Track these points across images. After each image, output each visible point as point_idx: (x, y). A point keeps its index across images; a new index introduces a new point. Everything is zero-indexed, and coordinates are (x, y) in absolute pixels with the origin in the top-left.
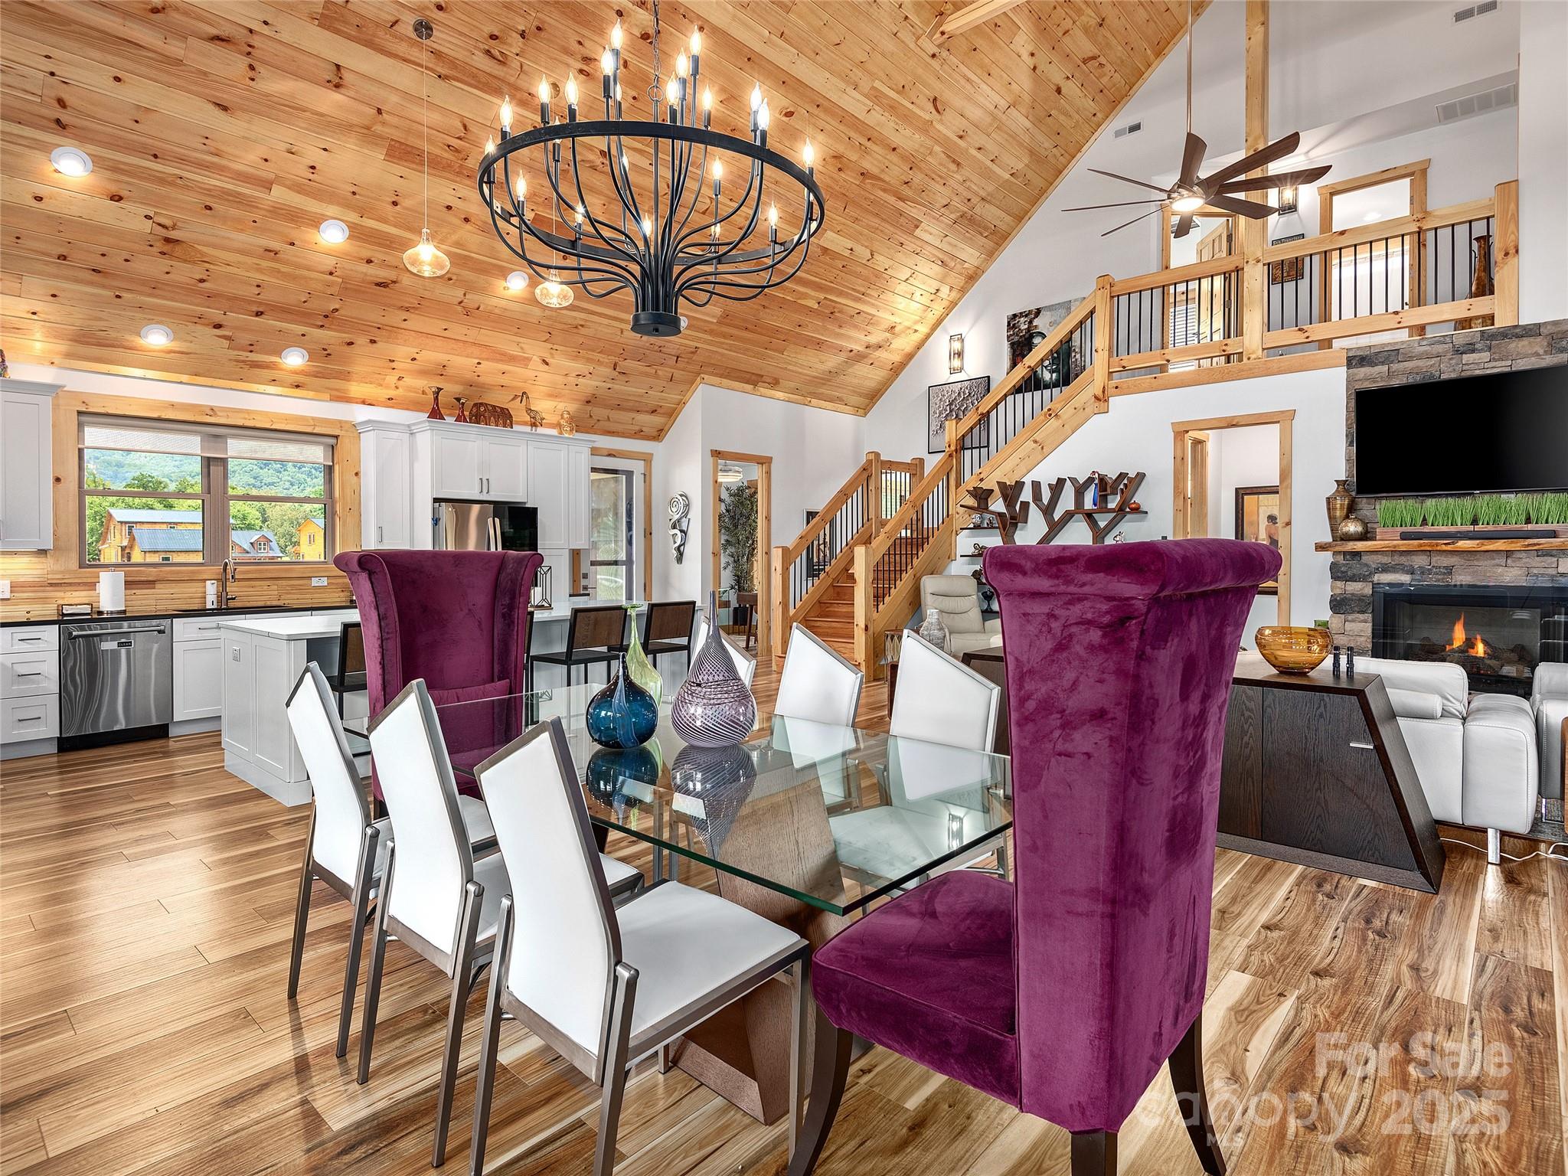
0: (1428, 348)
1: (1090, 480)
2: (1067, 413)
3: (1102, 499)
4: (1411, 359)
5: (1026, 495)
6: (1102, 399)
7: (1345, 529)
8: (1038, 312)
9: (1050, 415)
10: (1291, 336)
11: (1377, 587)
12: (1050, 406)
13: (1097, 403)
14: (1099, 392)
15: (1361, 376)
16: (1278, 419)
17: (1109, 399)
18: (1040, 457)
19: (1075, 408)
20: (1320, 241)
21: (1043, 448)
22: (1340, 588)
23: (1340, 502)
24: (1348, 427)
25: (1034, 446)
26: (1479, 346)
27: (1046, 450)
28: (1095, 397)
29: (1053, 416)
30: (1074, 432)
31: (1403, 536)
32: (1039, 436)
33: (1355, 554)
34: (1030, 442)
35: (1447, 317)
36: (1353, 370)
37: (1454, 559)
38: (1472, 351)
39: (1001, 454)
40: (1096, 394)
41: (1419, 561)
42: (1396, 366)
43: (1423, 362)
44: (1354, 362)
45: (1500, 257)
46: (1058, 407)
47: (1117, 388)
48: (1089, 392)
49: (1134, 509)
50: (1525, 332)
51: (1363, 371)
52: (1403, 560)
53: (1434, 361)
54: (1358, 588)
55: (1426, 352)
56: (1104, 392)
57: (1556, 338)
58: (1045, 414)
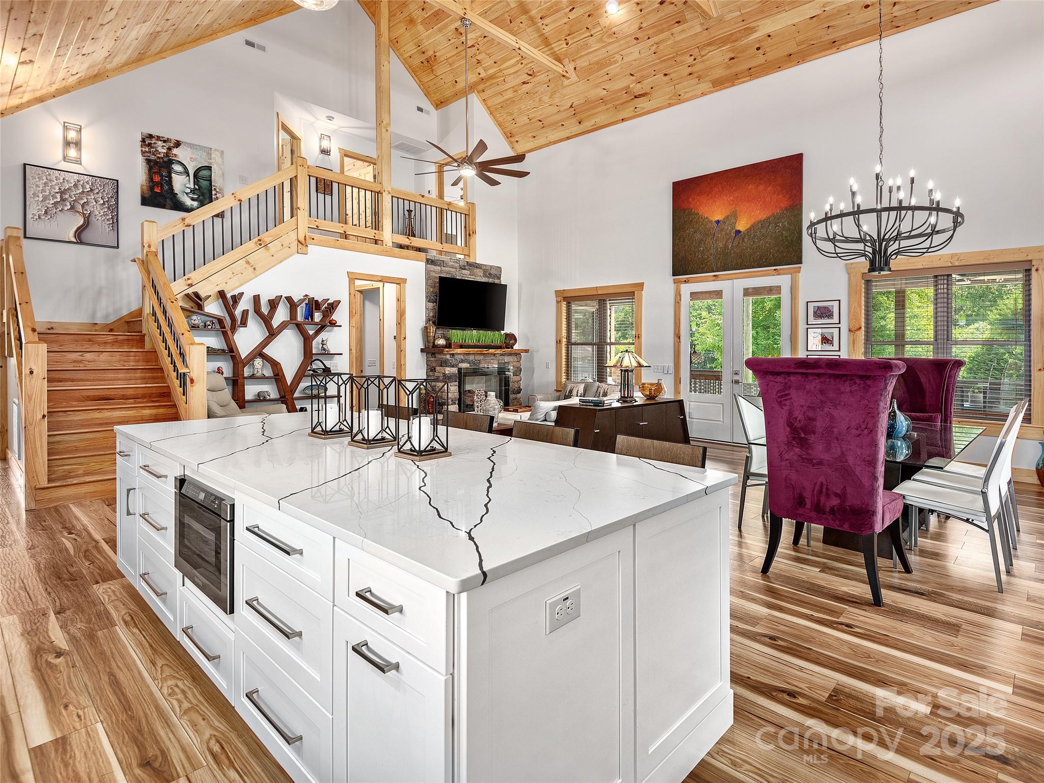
0: (453, 263)
1: (301, 301)
2: (274, 247)
3: (309, 315)
4: (448, 266)
5: (244, 304)
6: (302, 244)
7: (439, 343)
8: (178, 144)
9: (260, 244)
10: (404, 240)
11: (460, 370)
12: (259, 238)
13: (300, 246)
14: (302, 239)
15: (432, 269)
16: (400, 282)
17: (308, 245)
18: (253, 276)
19: (282, 245)
20: (415, 196)
21: (254, 269)
22: (448, 370)
23: (432, 329)
24: (427, 293)
25: (247, 266)
26: (467, 267)
27: (258, 271)
28: (299, 241)
29: (262, 246)
30: (281, 262)
31: (461, 347)
32: (251, 258)
33: (453, 355)
34: (242, 262)
35: (456, 252)
36: (429, 266)
37: (481, 357)
38: (465, 269)
39: (212, 266)
40: (300, 239)
41: (471, 358)
42: (443, 268)
43: (451, 269)
44: (429, 262)
45: (471, 233)
46: (268, 240)
47: (313, 239)
48: (293, 236)
49: (333, 324)
50: (478, 266)
51: (432, 267)
52: (467, 357)
53: (454, 270)
54: (455, 370)
55: (452, 265)
56: (305, 239)
57: (485, 271)
58: (256, 243)
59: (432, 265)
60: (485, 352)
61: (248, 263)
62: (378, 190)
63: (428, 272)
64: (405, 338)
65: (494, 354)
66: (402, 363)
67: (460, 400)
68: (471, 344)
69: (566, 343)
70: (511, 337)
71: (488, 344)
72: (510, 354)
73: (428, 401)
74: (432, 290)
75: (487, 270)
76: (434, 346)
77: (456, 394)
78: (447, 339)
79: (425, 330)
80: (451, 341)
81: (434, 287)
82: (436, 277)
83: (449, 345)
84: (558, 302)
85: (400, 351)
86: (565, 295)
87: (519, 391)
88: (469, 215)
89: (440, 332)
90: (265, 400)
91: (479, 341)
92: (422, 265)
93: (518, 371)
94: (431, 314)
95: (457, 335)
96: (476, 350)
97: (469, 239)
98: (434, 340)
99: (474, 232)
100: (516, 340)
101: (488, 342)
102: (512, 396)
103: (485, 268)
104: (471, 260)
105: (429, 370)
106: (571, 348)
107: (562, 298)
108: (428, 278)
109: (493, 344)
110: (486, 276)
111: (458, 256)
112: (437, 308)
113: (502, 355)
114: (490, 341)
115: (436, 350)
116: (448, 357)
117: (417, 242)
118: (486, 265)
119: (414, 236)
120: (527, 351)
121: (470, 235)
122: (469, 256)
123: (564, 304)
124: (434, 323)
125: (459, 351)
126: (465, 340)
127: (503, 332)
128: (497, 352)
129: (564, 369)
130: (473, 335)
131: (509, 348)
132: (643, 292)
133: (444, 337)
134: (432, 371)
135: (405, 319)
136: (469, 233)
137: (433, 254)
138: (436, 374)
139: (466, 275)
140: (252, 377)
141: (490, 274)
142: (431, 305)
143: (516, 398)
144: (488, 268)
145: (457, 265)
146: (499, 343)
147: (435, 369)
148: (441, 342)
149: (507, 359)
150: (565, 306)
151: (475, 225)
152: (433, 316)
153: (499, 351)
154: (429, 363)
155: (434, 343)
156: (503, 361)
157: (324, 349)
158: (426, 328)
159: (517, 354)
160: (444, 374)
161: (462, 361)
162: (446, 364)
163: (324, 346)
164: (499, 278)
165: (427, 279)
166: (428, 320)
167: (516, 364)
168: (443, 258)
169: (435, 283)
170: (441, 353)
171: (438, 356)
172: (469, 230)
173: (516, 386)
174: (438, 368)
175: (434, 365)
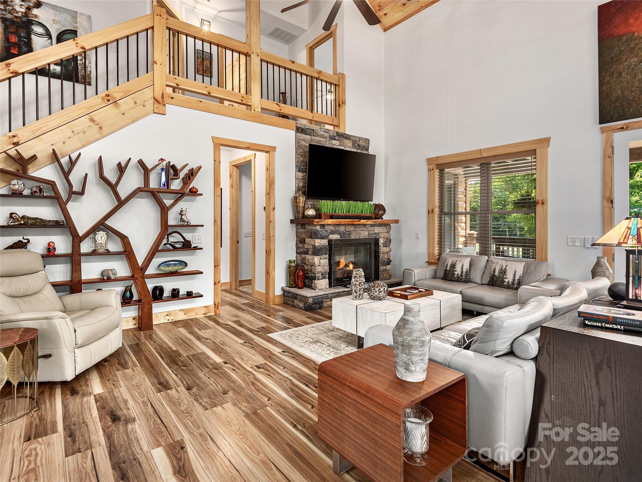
0: (323, 133)
1: (156, 165)
2: (126, 104)
3: (166, 182)
4: (318, 135)
5: (83, 168)
6: (159, 102)
7: (308, 213)
9: (108, 100)
10: (273, 106)
11: (330, 241)
12: (107, 92)
13: (157, 105)
14: (158, 96)
15: (302, 138)
16: (269, 150)
17: (166, 105)
18: (98, 136)
19: (135, 103)
20: (285, 61)
21: (101, 128)
22: (319, 242)
23: (302, 199)
24: (297, 162)
25: (91, 124)
26: (336, 138)
27: (105, 131)
28: (155, 99)
29: (111, 102)
30: (134, 122)
31: (332, 217)
32: (97, 116)
33: (323, 226)
34: (85, 119)
35: (326, 121)
36: (298, 134)
37: (352, 228)
38: (335, 139)
39: (47, 122)
40: (156, 97)
41: (342, 229)
42: (313, 137)
43: (321, 139)
44: (299, 130)
45: (341, 103)
46: (117, 96)
47: (172, 98)
48: (148, 94)
49: (194, 192)
50: (348, 137)
51: (302, 136)
52: (337, 228)
53: (324, 140)
54: (325, 242)
55: (322, 135)
56: (163, 98)
57: (354, 142)
58: (103, 99)
59: (302, 133)
60: (356, 223)
61: (92, 120)
62: (245, 51)
63: (297, 141)
64: (274, 209)
65: (365, 225)
66: (271, 235)
67: (330, 274)
68: (341, 214)
69: (439, 213)
70: (380, 209)
71: (358, 214)
72: (380, 225)
73: (297, 275)
74: (301, 159)
75: (355, 141)
76: (304, 217)
77: (326, 267)
78: (317, 210)
79: (295, 200)
80: (321, 211)
81: (304, 156)
82: (306, 146)
83: (319, 216)
84: (430, 170)
85: (269, 222)
86: (439, 162)
87: (389, 262)
88: (339, 85)
89: (310, 202)
90: (109, 279)
91: (349, 211)
92: (293, 132)
93: (388, 242)
94: (301, 184)
95: (327, 205)
96: (347, 220)
97: (339, 109)
98: (304, 211)
99: (344, 103)
100: (384, 210)
101: (358, 212)
102: (382, 268)
103: (353, 139)
104: (341, 131)
105: (299, 242)
106: (444, 217)
107: (435, 166)
108: (298, 146)
109: (363, 215)
110: (355, 147)
111: (327, 127)
112: (306, 177)
113: (372, 226)
114: (360, 211)
115: (306, 221)
116: (318, 228)
117: (287, 109)
118: (355, 137)
119: (285, 102)
120: (397, 222)
121: (339, 106)
122: (338, 126)
123: (437, 173)
124: (304, 193)
125: (330, 221)
126: (335, 210)
127: (372, 203)
128: (368, 223)
129: (436, 240)
130: (342, 206)
131: (379, 219)
132: (549, 149)
133: (314, 207)
134: (301, 242)
135: (274, 189)
136: (339, 104)
137: (303, 123)
138: (306, 246)
139: (335, 144)
140: (94, 253)
141: (359, 145)
142: (301, 175)
143: (386, 270)
144: (356, 139)
145: (327, 135)
146: (368, 214)
147: (305, 240)
148: (311, 212)
149: (377, 230)
150: (438, 174)
151: (345, 95)
152: (303, 186)
153: (370, 222)
154: (299, 234)
155: (303, 213)
156: (373, 232)
157: (184, 221)
158: (296, 198)
159: (387, 225)
160: (314, 246)
161: (333, 232)
162: (316, 235)
163: (183, 217)
164: (367, 150)
165: (297, 149)
166: (298, 189)
167: (386, 235)
168: (313, 127)
169: (305, 152)
170: (311, 224)
171: (308, 227)
172: (339, 100)
173: (386, 257)
174: (307, 240)
175: (304, 236)
